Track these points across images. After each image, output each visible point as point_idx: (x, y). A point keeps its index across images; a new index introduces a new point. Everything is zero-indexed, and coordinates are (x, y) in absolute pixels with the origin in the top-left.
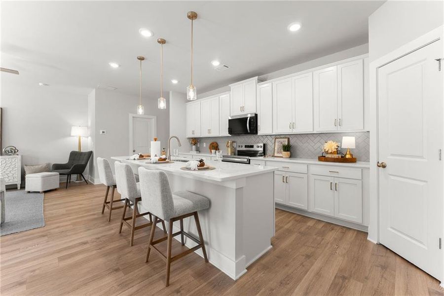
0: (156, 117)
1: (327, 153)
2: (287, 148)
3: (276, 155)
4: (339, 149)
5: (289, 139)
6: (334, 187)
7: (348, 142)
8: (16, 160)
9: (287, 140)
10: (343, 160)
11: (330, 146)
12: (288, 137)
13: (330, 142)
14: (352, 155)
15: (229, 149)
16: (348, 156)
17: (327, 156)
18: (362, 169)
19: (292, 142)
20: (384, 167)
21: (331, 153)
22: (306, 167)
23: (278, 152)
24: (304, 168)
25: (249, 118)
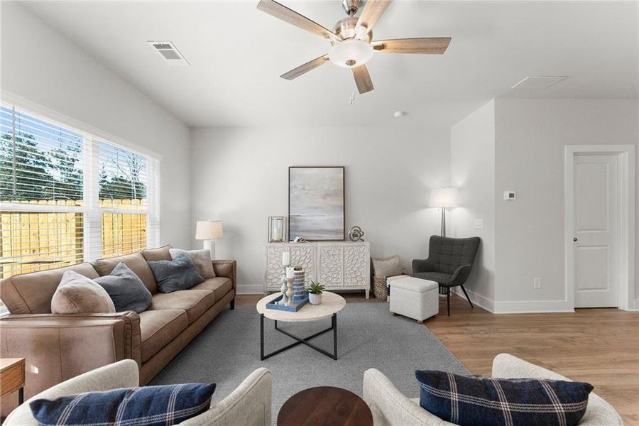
0: (633, 148)
8: (365, 251)
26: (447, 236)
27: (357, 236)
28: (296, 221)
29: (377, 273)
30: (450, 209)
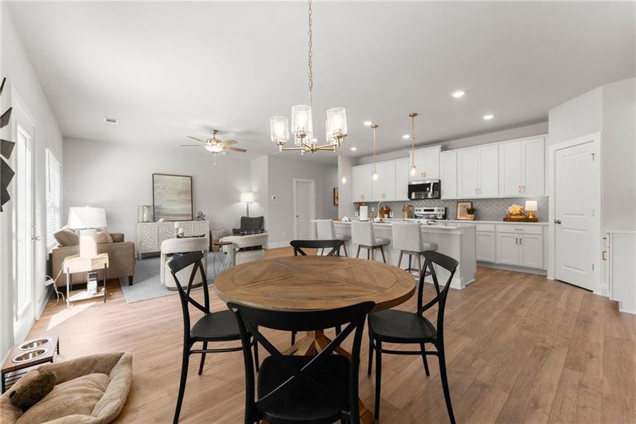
0: (314, 181)
1: (511, 214)
2: (471, 211)
3: (459, 218)
4: (522, 211)
5: (472, 203)
6: (519, 241)
7: (531, 206)
8: (206, 226)
9: (470, 204)
10: (527, 220)
11: (514, 209)
12: (471, 201)
13: (514, 206)
14: (534, 216)
15: (406, 213)
16: (530, 217)
17: (512, 217)
18: (543, 226)
19: (475, 206)
20: (559, 223)
21: (515, 215)
22: (493, 226)
23: (461, 216)
24: (491, 228)
25: (432, 184)
26: (250, 216)
27: (201, 217)
28: (159, 208)
29: (214, 237)
30: (251, 203)
